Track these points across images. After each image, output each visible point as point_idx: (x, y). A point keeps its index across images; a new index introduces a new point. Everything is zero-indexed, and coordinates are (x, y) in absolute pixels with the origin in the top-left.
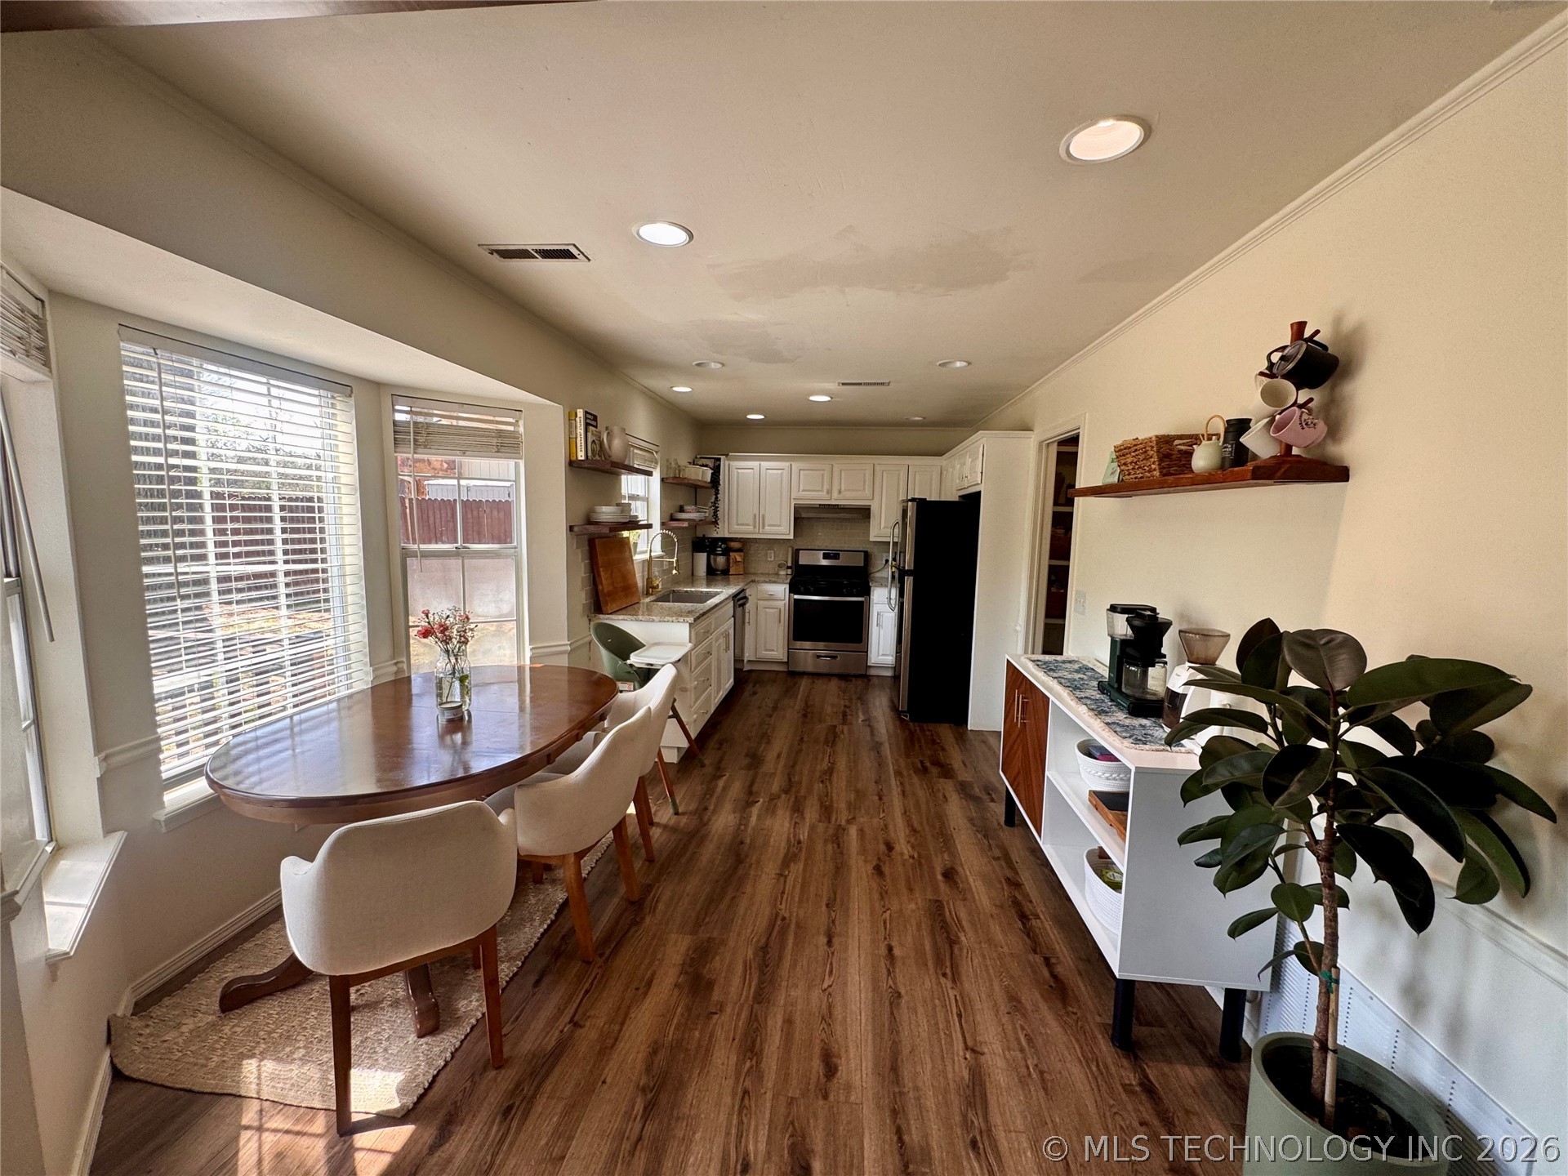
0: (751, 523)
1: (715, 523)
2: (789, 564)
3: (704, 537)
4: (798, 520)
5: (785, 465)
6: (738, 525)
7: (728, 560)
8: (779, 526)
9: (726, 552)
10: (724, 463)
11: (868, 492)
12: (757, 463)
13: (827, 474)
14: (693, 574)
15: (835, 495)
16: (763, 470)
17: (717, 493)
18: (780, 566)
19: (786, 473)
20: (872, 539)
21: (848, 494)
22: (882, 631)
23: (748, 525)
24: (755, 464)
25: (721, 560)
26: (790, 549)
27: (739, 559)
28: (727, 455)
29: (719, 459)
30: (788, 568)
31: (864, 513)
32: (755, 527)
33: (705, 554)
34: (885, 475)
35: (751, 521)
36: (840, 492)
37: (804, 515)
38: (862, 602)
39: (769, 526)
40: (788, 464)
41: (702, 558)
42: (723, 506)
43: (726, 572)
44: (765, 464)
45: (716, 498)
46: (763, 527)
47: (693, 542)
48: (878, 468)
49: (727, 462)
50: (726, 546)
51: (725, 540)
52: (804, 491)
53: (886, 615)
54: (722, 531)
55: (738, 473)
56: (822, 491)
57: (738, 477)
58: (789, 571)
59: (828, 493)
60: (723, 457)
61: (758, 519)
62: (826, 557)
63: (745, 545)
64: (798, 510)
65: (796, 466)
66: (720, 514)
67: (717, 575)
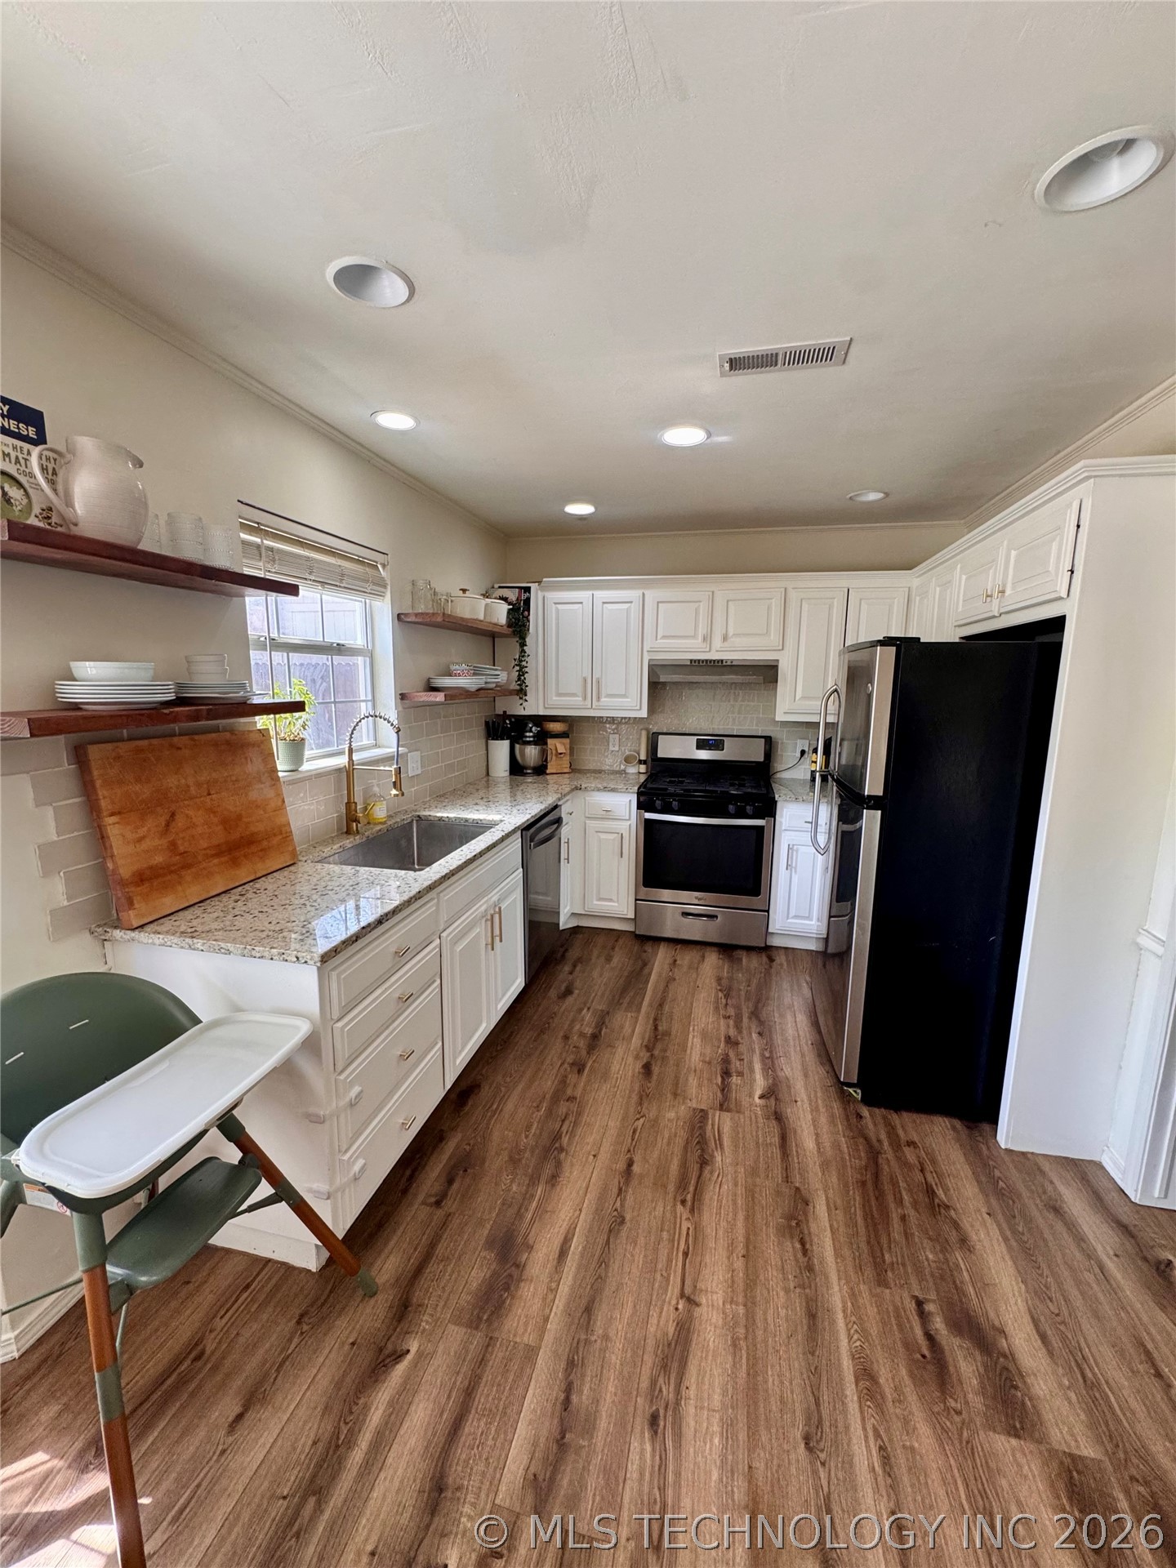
0: (579, 691)
1: (521, 692)
2: (643, 757)
3: (505, 716)
4: (657, 688)
5: (634, 594)
6: (559, 695)
7: (544, 754)
8: (624, 696)
9: (541, 739)
10: (536, 596)
11: (774, 639)
12: (588, 594)
13: (703, 608)
14: (488, 774)
15: (717, 643)
16: (598, 604)
17: (523, 644)
18: (628, 760)
19: (635, 609)
20: (780, 717)
21: (738, 642)
22: (795, 878)
23: (574, 695)
24: (584, 595)
25: (531, 753)
26: (644, 733)
27: (561, 749)
28: (540, 582)
29: (528, 590)
30: (640, 762)
31: (767, 674)
32: (585, 698)
33: (506, 744)
34: (805, 606)
35: (579, 690)
36: (725, 638)
37: (662, 679)
38: (761, 828)
39: (608, 696)
40: (638, 593)
41: (501, 749)
42: (533, 665)
43: (540, 770)
44: (602, 595)
45: (523, 651)
46: (599, 699)
47: (487, 723)
48: (793, 596)
49: (540, 594)
50: (541, 729)
51: (539, 720)
52: (664, 637)
53: (802, 849)
54: (533, 706)
55: (557, 611)
56: (694, 637)
57: (557, 619)
58: (643, 768)
59: (704, 639)
60: (534, 587)
61: (593, 686)
62: (701, 745)
63: (572, 727)
64: (654, 669)
65: (652, 595)
66: (529, 679)
67: (525, 775)
